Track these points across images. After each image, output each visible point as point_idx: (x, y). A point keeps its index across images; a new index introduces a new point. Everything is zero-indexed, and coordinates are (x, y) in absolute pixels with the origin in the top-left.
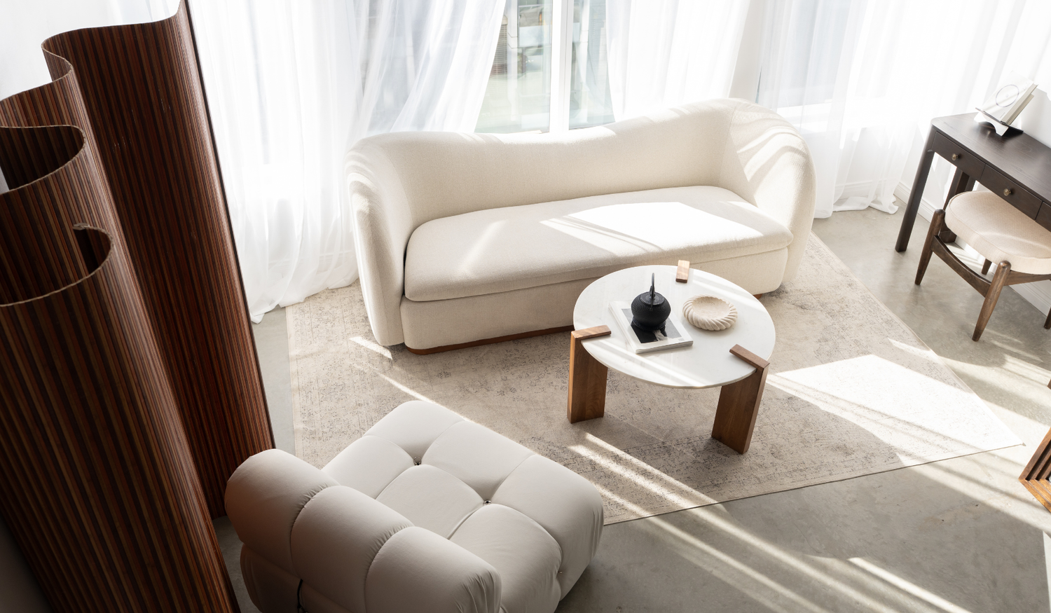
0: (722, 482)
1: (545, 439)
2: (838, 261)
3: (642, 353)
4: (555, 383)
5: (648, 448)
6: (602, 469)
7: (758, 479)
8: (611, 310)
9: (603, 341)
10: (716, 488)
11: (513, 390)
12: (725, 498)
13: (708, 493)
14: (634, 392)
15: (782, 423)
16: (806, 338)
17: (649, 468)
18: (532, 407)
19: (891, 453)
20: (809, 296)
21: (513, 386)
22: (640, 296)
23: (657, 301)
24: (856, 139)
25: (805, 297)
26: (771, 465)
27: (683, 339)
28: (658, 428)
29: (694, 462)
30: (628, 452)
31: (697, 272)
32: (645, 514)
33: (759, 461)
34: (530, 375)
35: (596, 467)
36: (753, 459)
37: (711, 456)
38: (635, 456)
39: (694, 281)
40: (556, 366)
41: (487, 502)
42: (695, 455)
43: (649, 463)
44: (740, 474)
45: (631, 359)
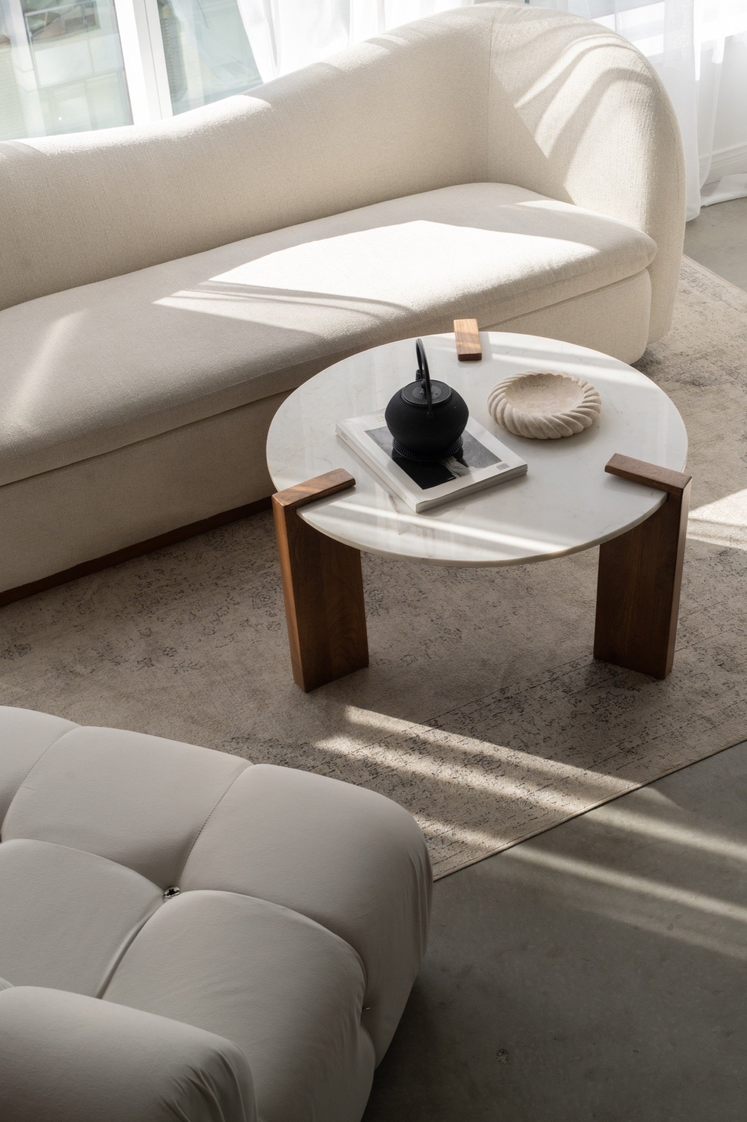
0: (639, 742)
1: (260, 736)
2: (735, 290)
3: (427, 510)
4: (253, 621)
5: (476, 707)
6: (391, 772)
7: (708, 720)
8: (343, 440)
9: (339, 503)
10: (630, 757)
11: (170, 652)
12: (655, 772)
13: (619, 772)
14: (418, 604)
15: (724, 604)
16: (720, 438)
17: (487, 748)
18: (218, 678)
20: (702, 362)
21: (168, 643)
22: (400, 393)
23: (437, 396)
24: (718, 58)
25: (695, 364)
26: (725, 688)
27: (505, 466)
28: (484, 663)
29: (574, 715)
30: (437, 725)
31: (495, 338)
32: (499, 844)
33: (698, 685)
34: (198, 614)
35: (379, 770)
36: (687, 683)
37: (603, 695)
38: (453, 730)
39: (495, 356)
40: (247, 587)
41: (172, 893)
42: (573, 701)
43: (484, 738)
44: (669, 719)
45: (405, 528)
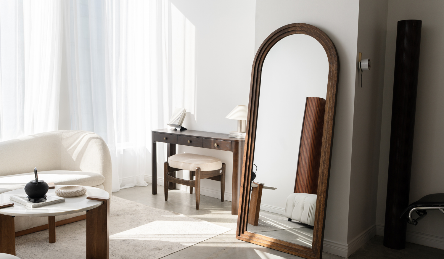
3: (35, 207)
8: (12, 200)
15: (123, 248)
19: (179, 245)
27: (59, 199)
